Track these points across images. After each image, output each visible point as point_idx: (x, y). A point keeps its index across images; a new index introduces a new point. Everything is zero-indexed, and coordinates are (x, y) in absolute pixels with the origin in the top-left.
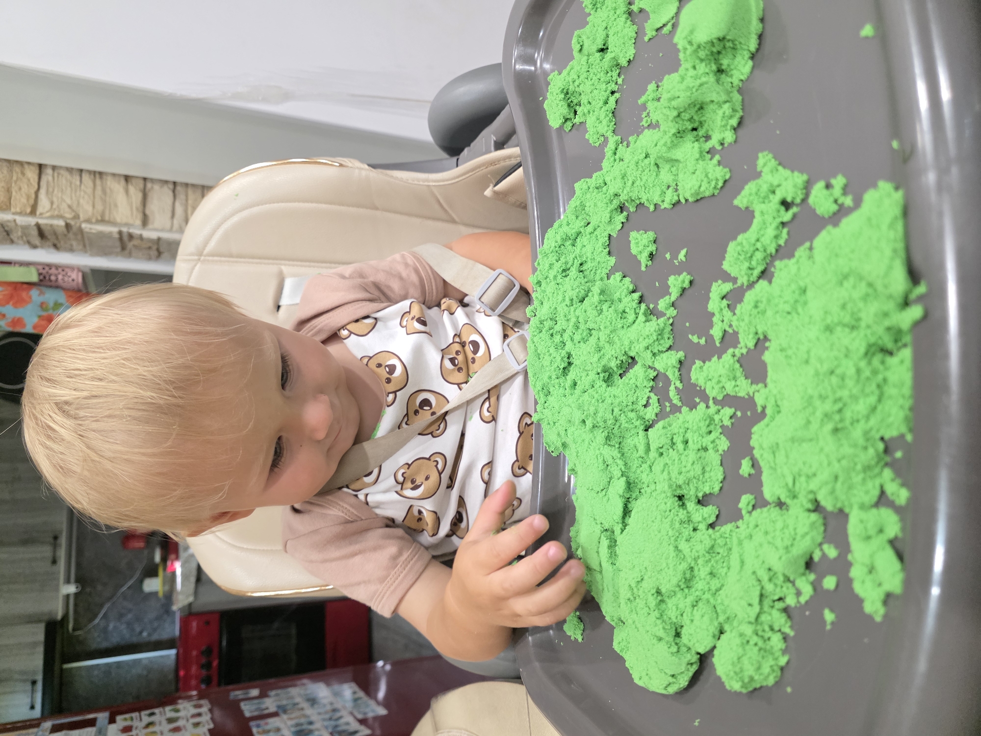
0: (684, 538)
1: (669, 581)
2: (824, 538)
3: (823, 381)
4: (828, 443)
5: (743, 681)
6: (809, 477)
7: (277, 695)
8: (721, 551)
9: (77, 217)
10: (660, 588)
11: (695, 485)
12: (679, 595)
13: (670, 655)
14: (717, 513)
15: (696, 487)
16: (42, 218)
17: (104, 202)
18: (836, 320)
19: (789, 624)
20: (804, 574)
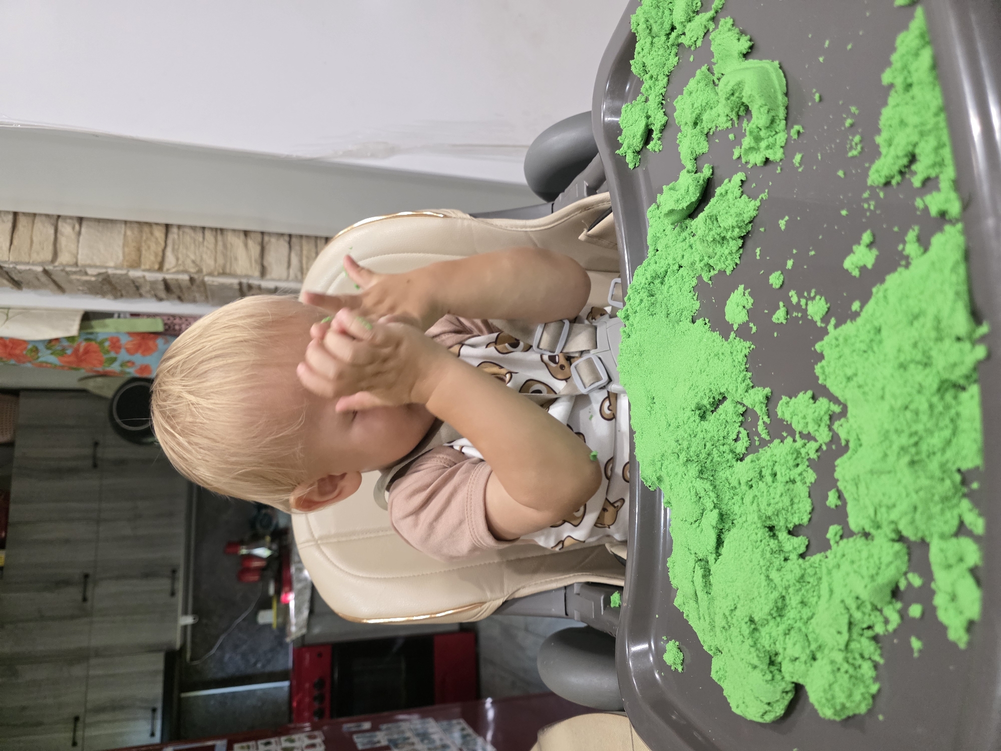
0: (775, 568)
1: (761, 610)
2: (909, 567)
3: (899, 416)
4: (905, 475)
5: (835, 709)
6: (890, 508)
7: (388, 729)
8: (811, 580)
9: (200, 271)
10: (753, 616)
11: (785, 516)
12: (772, 623)
13: (765, 683)
14: (807, 543)
15: (785, 518)
16: (167, 274)
17: (225, 255)
18: (909, 358)
19: (879, 652)
20: (890, 603)
